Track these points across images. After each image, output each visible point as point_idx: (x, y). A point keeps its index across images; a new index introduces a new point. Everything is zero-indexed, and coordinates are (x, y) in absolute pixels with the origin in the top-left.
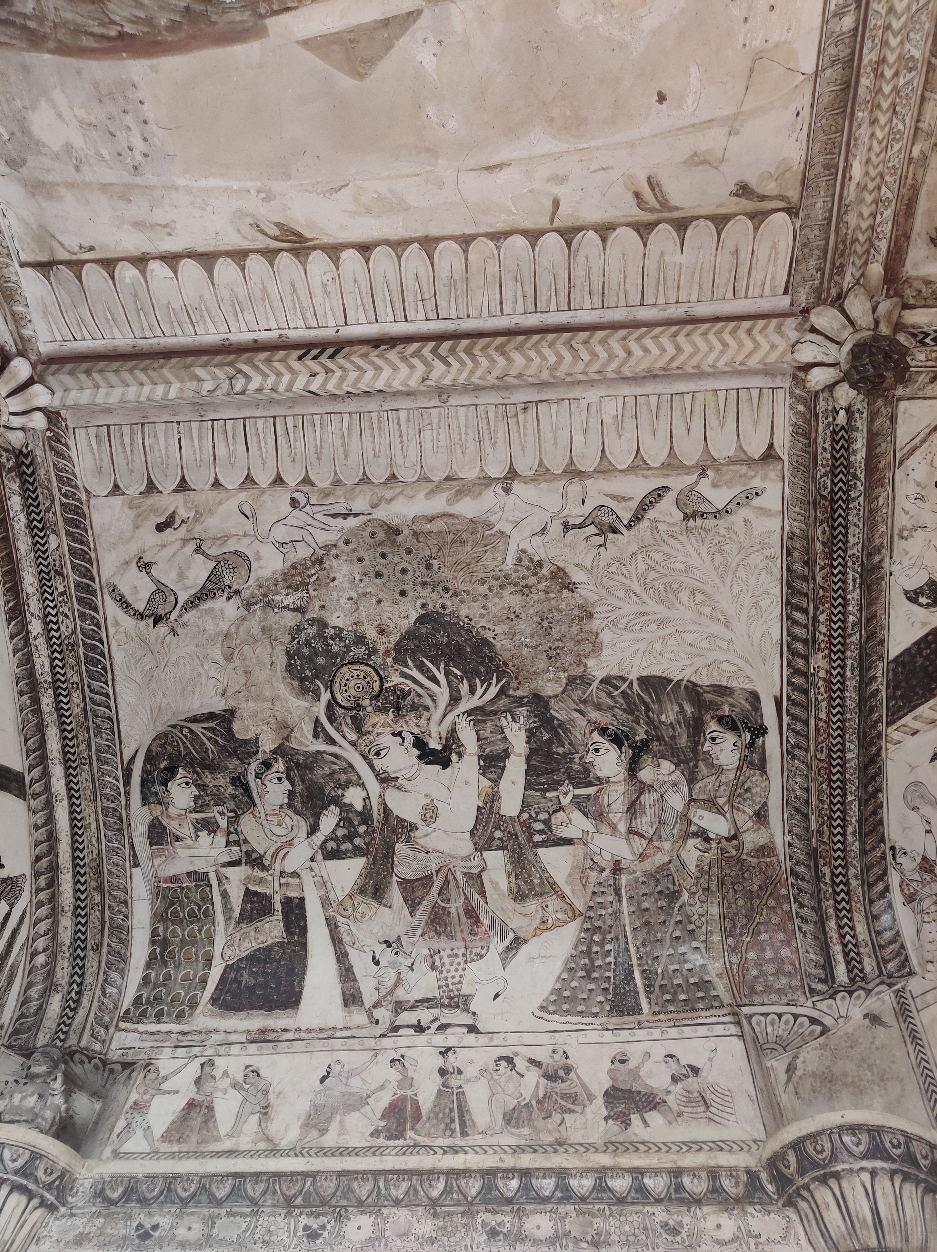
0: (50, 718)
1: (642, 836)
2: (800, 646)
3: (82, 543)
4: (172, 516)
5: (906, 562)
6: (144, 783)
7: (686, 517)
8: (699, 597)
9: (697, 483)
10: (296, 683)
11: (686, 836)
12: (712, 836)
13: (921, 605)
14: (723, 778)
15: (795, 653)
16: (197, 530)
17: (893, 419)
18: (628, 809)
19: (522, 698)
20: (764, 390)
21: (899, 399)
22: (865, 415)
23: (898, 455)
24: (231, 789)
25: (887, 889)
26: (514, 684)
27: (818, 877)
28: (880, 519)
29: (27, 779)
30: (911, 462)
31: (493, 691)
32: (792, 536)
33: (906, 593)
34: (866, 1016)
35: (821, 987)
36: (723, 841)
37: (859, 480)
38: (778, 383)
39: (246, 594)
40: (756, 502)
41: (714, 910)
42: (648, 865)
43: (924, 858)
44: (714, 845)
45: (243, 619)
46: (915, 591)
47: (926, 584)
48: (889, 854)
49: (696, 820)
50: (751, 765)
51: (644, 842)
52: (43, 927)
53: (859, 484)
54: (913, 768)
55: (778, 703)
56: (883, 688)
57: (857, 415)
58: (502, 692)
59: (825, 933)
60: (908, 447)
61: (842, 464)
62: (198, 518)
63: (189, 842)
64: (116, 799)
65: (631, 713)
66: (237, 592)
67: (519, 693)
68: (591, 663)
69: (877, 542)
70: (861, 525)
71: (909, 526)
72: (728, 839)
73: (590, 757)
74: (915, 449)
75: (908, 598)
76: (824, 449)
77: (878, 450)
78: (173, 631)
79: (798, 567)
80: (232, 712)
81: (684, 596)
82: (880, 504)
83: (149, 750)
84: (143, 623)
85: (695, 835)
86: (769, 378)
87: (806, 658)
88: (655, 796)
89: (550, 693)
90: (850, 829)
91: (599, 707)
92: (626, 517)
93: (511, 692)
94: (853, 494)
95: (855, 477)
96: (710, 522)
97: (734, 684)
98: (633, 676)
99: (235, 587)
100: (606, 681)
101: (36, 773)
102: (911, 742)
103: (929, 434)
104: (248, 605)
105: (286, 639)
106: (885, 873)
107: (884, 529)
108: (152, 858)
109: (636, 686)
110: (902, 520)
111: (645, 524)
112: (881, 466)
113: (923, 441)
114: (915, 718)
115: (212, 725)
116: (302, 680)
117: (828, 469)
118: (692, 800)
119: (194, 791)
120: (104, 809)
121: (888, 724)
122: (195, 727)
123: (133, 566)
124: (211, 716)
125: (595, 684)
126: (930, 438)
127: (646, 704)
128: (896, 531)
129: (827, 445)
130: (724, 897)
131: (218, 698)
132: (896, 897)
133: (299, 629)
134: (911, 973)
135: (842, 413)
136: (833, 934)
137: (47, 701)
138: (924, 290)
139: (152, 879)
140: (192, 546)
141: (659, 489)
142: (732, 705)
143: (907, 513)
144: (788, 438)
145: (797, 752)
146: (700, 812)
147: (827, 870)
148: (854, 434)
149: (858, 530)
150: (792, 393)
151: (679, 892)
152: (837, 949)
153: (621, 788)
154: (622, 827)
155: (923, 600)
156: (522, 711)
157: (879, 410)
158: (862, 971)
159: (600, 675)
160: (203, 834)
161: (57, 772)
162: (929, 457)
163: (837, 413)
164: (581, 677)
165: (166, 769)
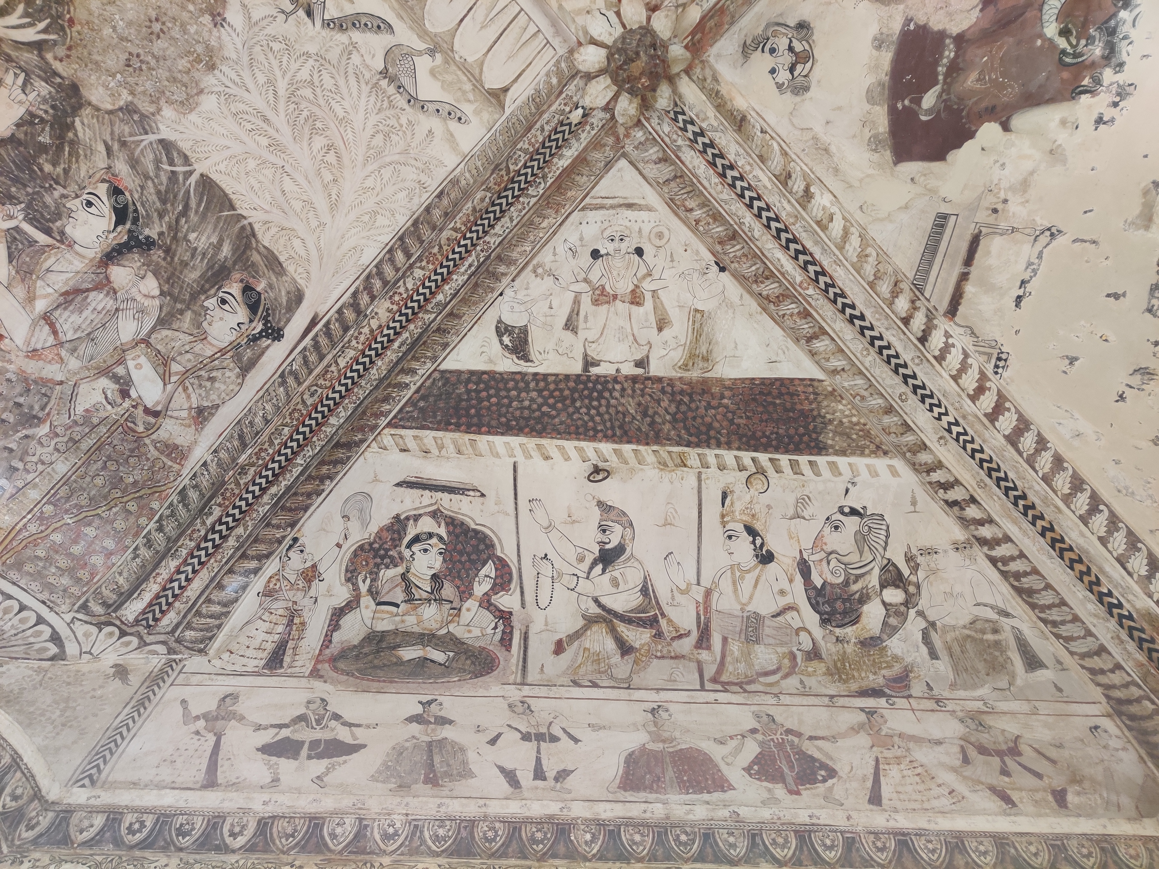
1: (55, 333)
2: (377, 284)
5: (520, 295)
7: (384, 73)
8: (331, 158)
9: (420, 53)
11: (105, 372)
12: (133, 394)
13: (501, 342)
14: (198, 347)
15: (368, 287)
17: (608, 165)
18: (66, 293)
19: (55, 74)
20: (541, 36)
21: (625, 155)
22: (593, 133)
23: (587, 200)
25: (256, 571)
26: (61, 51)
27: (203, 511)
28: (532, 238)
30: (591, 215)
31: (30, 35)
32: (455, 182)
33: (500, 321)
34: (116, 666)
35: (98, 609)
36: (141, 409)
37: (545, 183)
38: (556, 42)
40: (453, 125)
41: (62, 468)
42: (32, 368)
43: (314, 566)
44: (127, 404)
46: (507, 326)
47: (520, 328)
48: (288, 541)
49: (131, 364)
50: (238, 358)
51: (51, 340)
53: (542, 185)
54: (376, 480)
55: (313, 323)
56: (413, 388)
57: (588, 128)
58: (39, 46)
59: (157, 565)
60: (599, 201)
61: (544, 154)
65: (164, 202)
67: (57, 66)
68: (168, 112)
69: (514, 255)
70: (515, 223)
71: (547, 268)
72: (147, 411)
73: (74, 204)
74: (602, 207)
75: (497, 327)
76: (543, 130)
77: (578, 178)
79: (437, 213)
81: (319, 142)
82: (542, 226)
85: (116, 379)
86: (552, 30)
87: (373, 298)
88: (110, 304)
89: (94, 100)
90: (273, 490)
91: (134, 163)
92: (332, 12)
93: (49, 56)
94: (531, 191)
95: (544, 177)
96: (401, 101)
97: (290, 268)
98: (200, 168)
100: (166, 145)
102: (395, 455)
103: (620, 206)
106: (268, 556)
107: (528, 249)
109: (193, 180)
110: (546, 257)
111: (342, 38)
112: (569, 194)
113: (612, 207)
114: (415, 437)
117: (531, 150)
118: (146, 341)
121: (389, 425)
125: (152, 138)
126: (618, 210)
127: (186, 207)
128: (535, 262)
129: (547, 128)
130: (87, 463)
132: (258, 584)
134: (202, 651)
135: (580, 111)
136: (165, 572)
138: (708, 81)
141: (384, 21)
142: (271, 286)
143: (555, 254)
144: (523, 98)
145: (291, 381)
146: (143, 360)
147: (217, 512)
148: (573, 141)
149: (509, 225)
150: (558, 62)
151: (41, 421)
152: (152, 588)
153: (78, 265)
154: (41, 306)
155: (506, 340)
156: (43, 88)
157: (605, 145)
158: (156, 620)
159: (166, 133)
162: (606, 224)
163: (577, 108)
164: (143, 116)
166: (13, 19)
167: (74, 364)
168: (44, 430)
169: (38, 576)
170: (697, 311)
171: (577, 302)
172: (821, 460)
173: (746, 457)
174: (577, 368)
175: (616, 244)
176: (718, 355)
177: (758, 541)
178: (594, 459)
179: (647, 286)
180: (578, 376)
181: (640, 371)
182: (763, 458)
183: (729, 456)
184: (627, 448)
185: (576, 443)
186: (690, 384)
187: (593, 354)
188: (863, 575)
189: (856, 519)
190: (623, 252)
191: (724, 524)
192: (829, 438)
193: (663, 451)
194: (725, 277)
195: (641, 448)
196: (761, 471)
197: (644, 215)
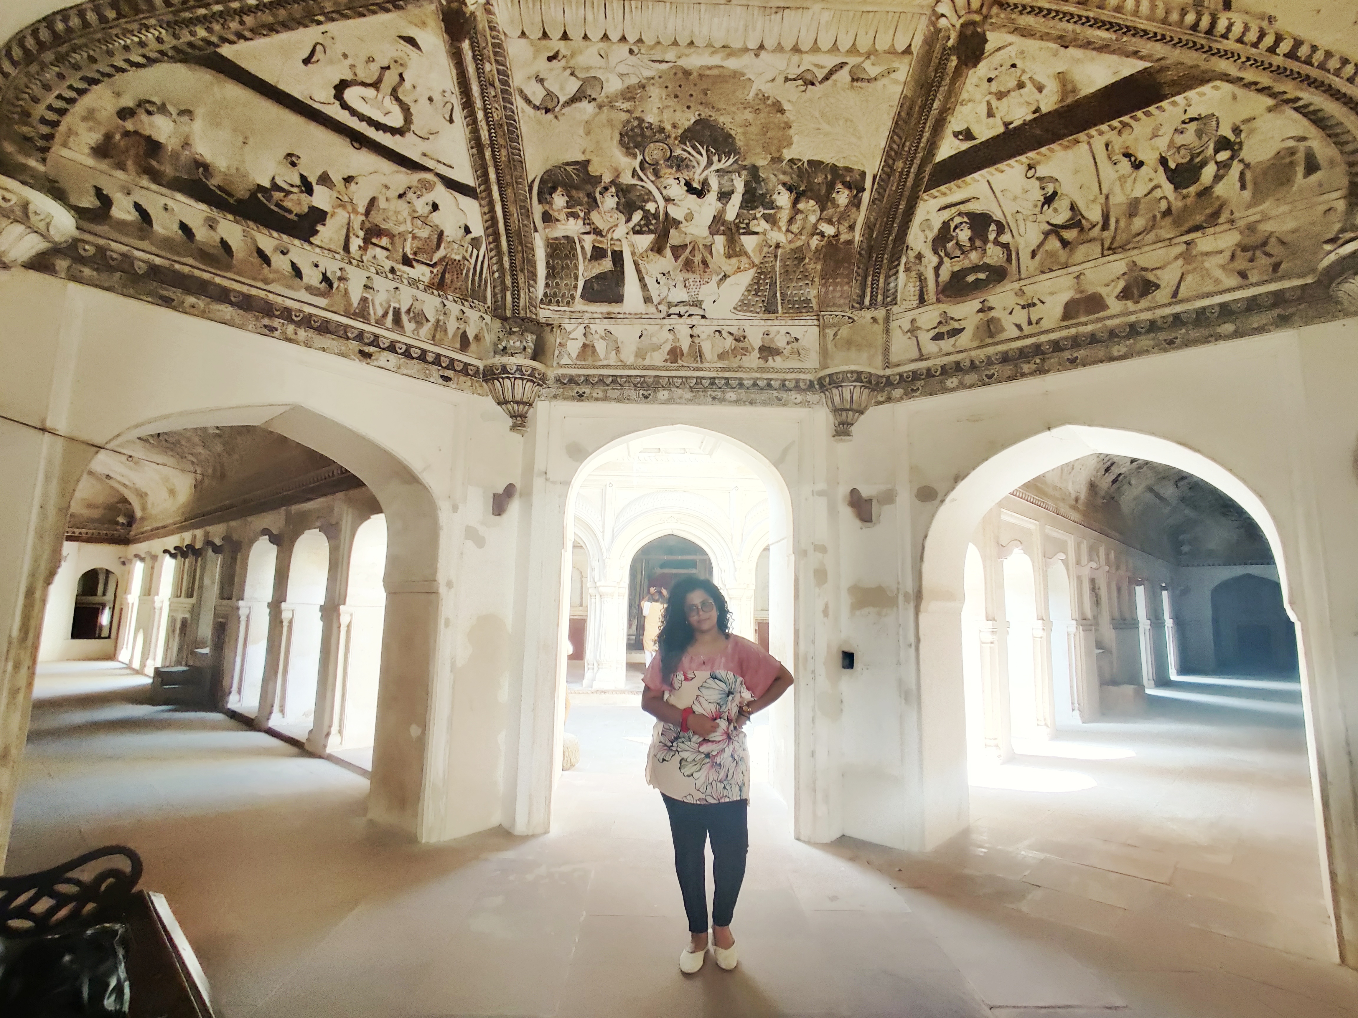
0: (490, 162)
1: (792, 233)
2: (893, 153)
3: (503, 65)
4: (557, 53)
5: (959, 117)
6: (539, 193)
7: (853, 80)
8: (849, 123)
9: (864, 61)
10: (625, 150)
11: (813, 235)
12: (826, 235)
13: (959, 139)
14: (838, 210)
15: (889, 156)
16: (572, 63)
18: (789, 221)
19: (746, 166)
20: (915, 14)
24: (586, 199)
25: (899, 265)
26: (742, 159)
27: (870, 257)
28: (953, 96)
29: (478, 191)
31: (731, 161)
32: (906, 97)
33: (954, 132)
34: (872, 318)
35: (857, 306)
36: (831, 238)
39: (599, 100)
40: (893, 75)
41: (819, 267)
42: (793, 246)
43: (919, 253)
44: (826, 239)
45: (597, 114)
46: (958, 132)
47: (965, 129)
48: (905, 248)
49: (820, 227)
50: (853, 205)
51: (793, 236)
52: (494, 260)
54: (928, 213)
55: (874, 177)
56: (927, 177)
58: (736, 162)
59: (866, 282)
61: (942, 67)
62: (572, 56)
63: (563, 222)
64: (525, 201)
65: (801, 177)
66: (594, 99)
67: (744, 163)
68: (785, 151)
69: (948, 107)
70: (942, 99)
71: (967, 99)
72: (833, 237)
73: (774, 197)
75: (953, 135)
76: (936, 58)
78: (556, 117)
79: (903, 114)
80: (588, 162)
81: (841, 122)
83: (542, 177)
84: (538, 112)
85: (818, 234)
86: (920, 8)
87: (894, 160)
88: (803, 216)
89: (761, 164)
90: (891, 238)
91: (784, 173)
92: (820, 77)
93: (740, 162)
94: (943, 83)
96: (864, 84)
97: (855, 167)
98: (805, 160)
99: (593, 97)
100: (791, 161)
101: (482, 187)
102: (932, 201)
104: (600, 107)
105: (620, 127)
106: (900, 257)
107: (954, 100)
108: (545, 228)
109: (806, 164)
110: (964, 96)
111: (830, 82)
114: (938, 191)
115: (577, 167)
116: (627, 149)
117: (934, 68)
118: (820, 219)
119: (566, 198)
120: (520, 206)
121: (925, 192)
122: (567, 168)
123: (533, 81)
124: (576, 163)
125: (785, 162)
126: (997, 53)
127: (809, 173)
128: (959, 101)
129: (938, 56)
130: (825, 261)
131: (581, 154)
132: (902, 268)
133: (628, 122)
134: (896, 304)
135: (951, 40)
136: (869, 283)
137: (488, 154)
139: (545, 238)
140: (569, 71)
141: (842, 63)
142: (851, 177)
143: (968, 92)
144: (920, 42)
145: (877, 202)
146: (823, 224)
147: (875, 255)
149: (939, 101)
150: (930, 18)
151: (805, 258)
152: (868, 290)
153: (787, 211)
154: (784, 229)
155: (961, 137)
156: (744, 173)
158: (876, 301)
159: (788, 158)
160: (571, 219)
161: (495, 189)
162: (990, 64)
164: (778, 158)
165: (551, 187)
166: (723, 161)
167: (803, 237)
168: (807, 260)
169: (834, 305)
170: (1059, 73)
171: (989, 103)
172: (1164, 104)
173: (1115, 123)
174: (1001, 129)
175: (1000, 69)
176: (1079, 86)
177: (1133, 159)
178: (1027, 162)
179: (1025, 78)
180: (1004, 133)
181: (1037, 115)
182: (1126, 119)
183: (1104, 127)
184: (1043, 150)
185: (1015, 159)
186: (1068, 106)
187: (1007, 119)
188: (1203, 151)
189: (1195, 123)
190: (1004, 72)
191: (1110, 158)
192: (1167, 90)
193: (1065, 142)
194: (1071, 50)
195: (1051, 146)
196: (1125, 125)
197: (1009, 48)
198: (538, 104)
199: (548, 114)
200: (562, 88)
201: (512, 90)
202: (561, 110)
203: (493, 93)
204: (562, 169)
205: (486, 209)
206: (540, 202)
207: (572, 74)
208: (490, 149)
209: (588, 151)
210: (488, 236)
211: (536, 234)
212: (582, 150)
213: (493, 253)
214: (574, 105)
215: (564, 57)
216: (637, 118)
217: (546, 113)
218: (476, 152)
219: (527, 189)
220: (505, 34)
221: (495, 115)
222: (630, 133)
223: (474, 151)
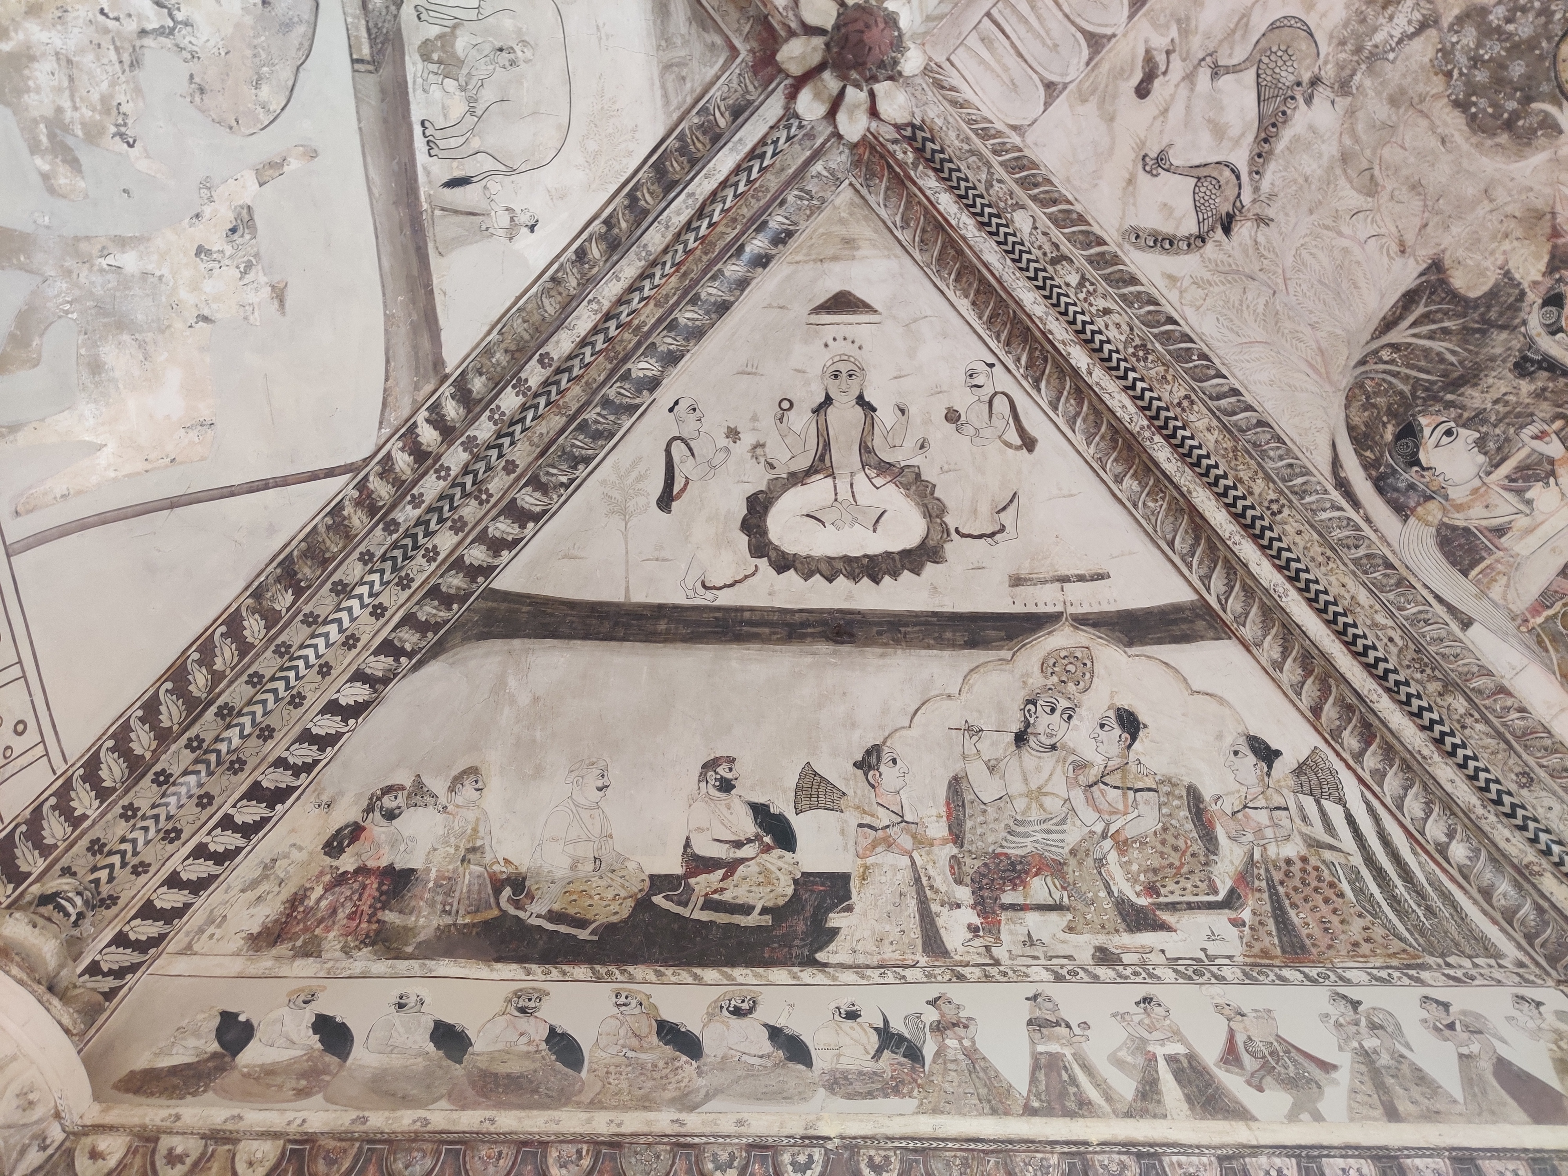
0: (1185, 478)
3: (1055, 202)
4: (1149, 59)
6: (1381, 485)
10: (1504, 138)
16: (1197, 46)
24: (1526, 387)
29: (1212, 601)
39: (1329, 73)
45: (1351, 112)
52: (1414, 805)
62: (1185, 29)
63: (1522, 522)
64: (1359, 540)
66: (1315, 81)
78: (1262, 220)
80: (1436, 266)
83: (1351, 429)
84: (1210, 246)
99: (1306, 77)
101: (1218, 582)
104: (1344, 87)
105: (1438, 84)
108: (1483, 593)
115: (1420, 310)
116: (1509, 125)
119: (1467, 435)
120: (1356, 562)
122: (1395, 336)
123: (1143, 178)
124: (1409, 299)
131: (1399, 261)
133: (1446, 53)
137: (1163, 454)
139: (1511, 627)
140: (1204, 75)
160: (1536, 491)
165: (1398, 437)
198: (1194, 230)
199: (1236, 228)
200: (1219, 131)
201: (1113, 248)
202: (1256, 189)
203: (1074, 279)
204: (1385, 355)
205: (1271, 649)
206: (1401, 510)
207: (1217, 72)
208: (1158, 438)
209: (1410, 238)
210: (1333, 737)
211: (1475, 631)
212: (1394, 248)
213: (1392, 784)
214: (1280, 146)
215: (1168, 53)
216: (1461, 20)
217: (1227, 230)
218: (1135, 486)
219: (1336, 495)
220: (1014, 128)
221: (1112, 333)
222: (1481, 76)
223: (1130, 484)
